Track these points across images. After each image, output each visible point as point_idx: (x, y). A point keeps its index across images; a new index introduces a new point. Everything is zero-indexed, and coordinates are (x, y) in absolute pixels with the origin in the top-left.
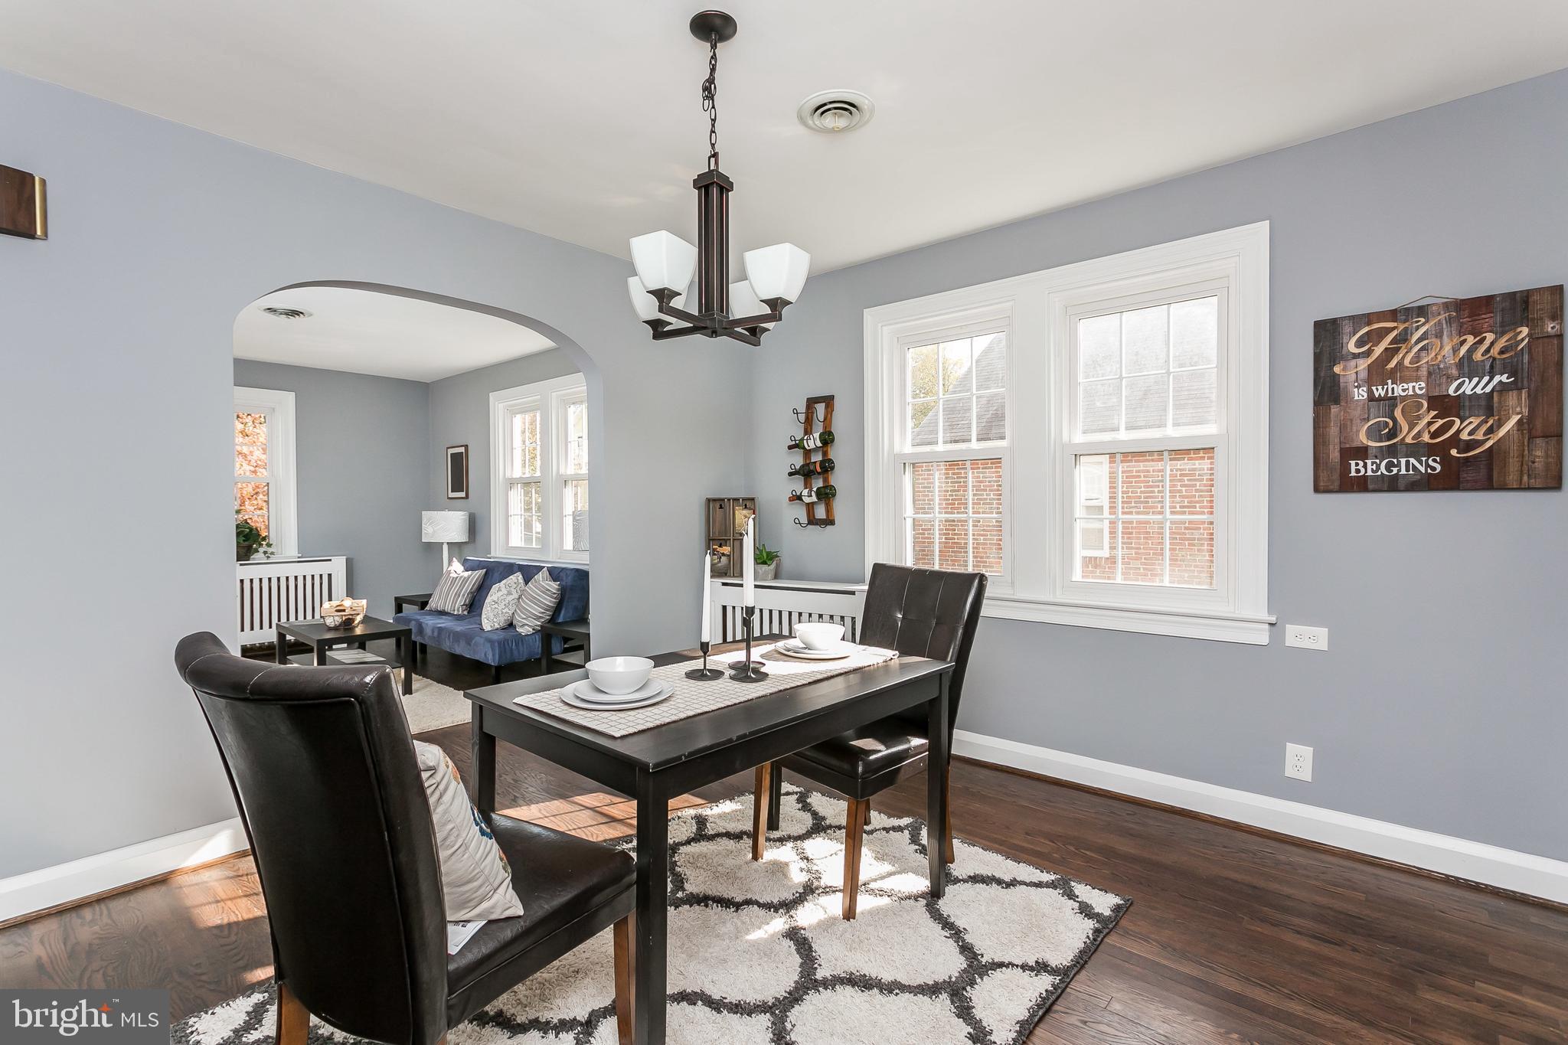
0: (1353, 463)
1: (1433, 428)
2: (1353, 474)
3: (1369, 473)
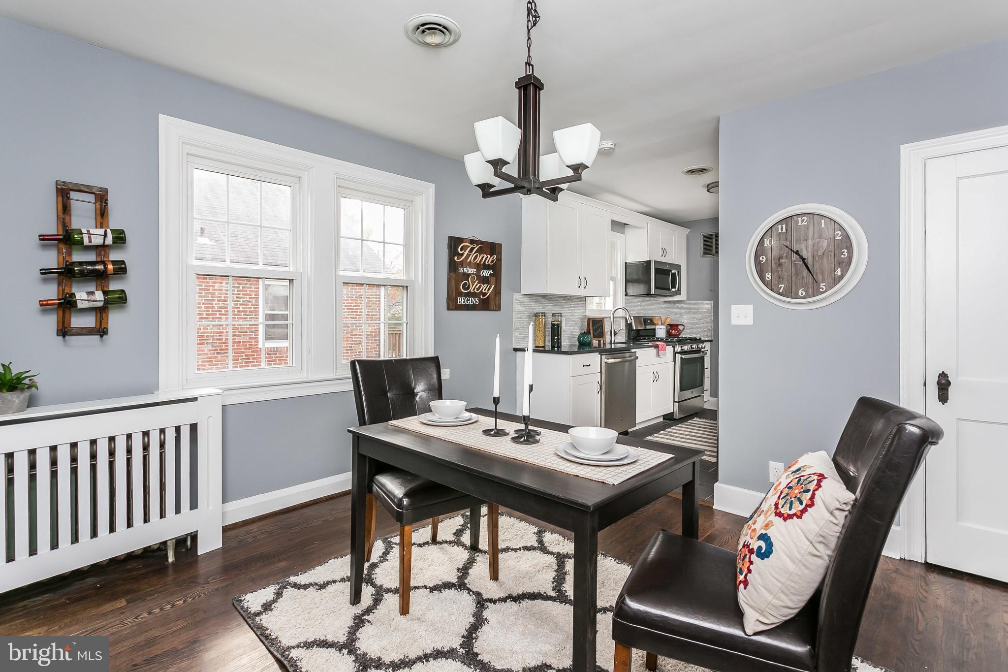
0: (459, 298)
1: (477, 287)
2: (459, 303)
3: (463, 303)
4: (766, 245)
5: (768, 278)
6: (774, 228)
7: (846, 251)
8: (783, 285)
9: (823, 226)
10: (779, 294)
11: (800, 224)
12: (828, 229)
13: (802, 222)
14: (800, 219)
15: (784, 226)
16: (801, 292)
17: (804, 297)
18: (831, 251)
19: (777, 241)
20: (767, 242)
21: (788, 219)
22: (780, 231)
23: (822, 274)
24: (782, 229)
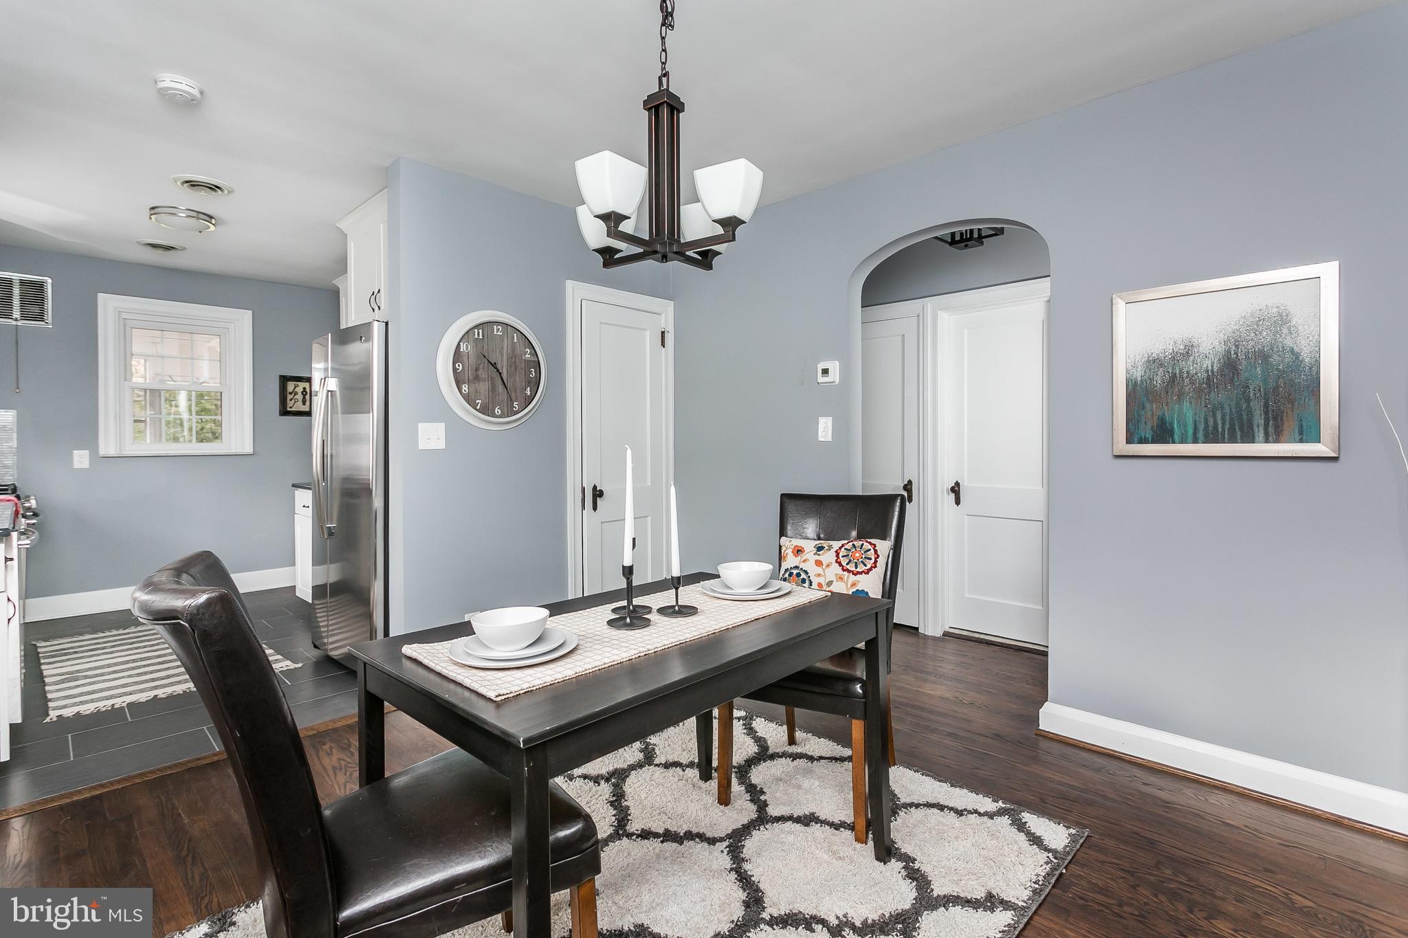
4: (462, 350)
5: (465, 390)
6: (470, 333)
7: (533, 370)
8: (480, 401)
9: (515, 341)
10: (476, 410)
11: (495, 333)
12: (519, 343)
13: (498, 331)
14: (495, 327)
15: (481, 331)
16: (497, 411)
17: (500, 417)
18: (522, 369)
19: (473, 347)
20: (463, 347)
21: (484, 325)
22: (476, 336)
23: (515, 391)
24: (478, 335)
